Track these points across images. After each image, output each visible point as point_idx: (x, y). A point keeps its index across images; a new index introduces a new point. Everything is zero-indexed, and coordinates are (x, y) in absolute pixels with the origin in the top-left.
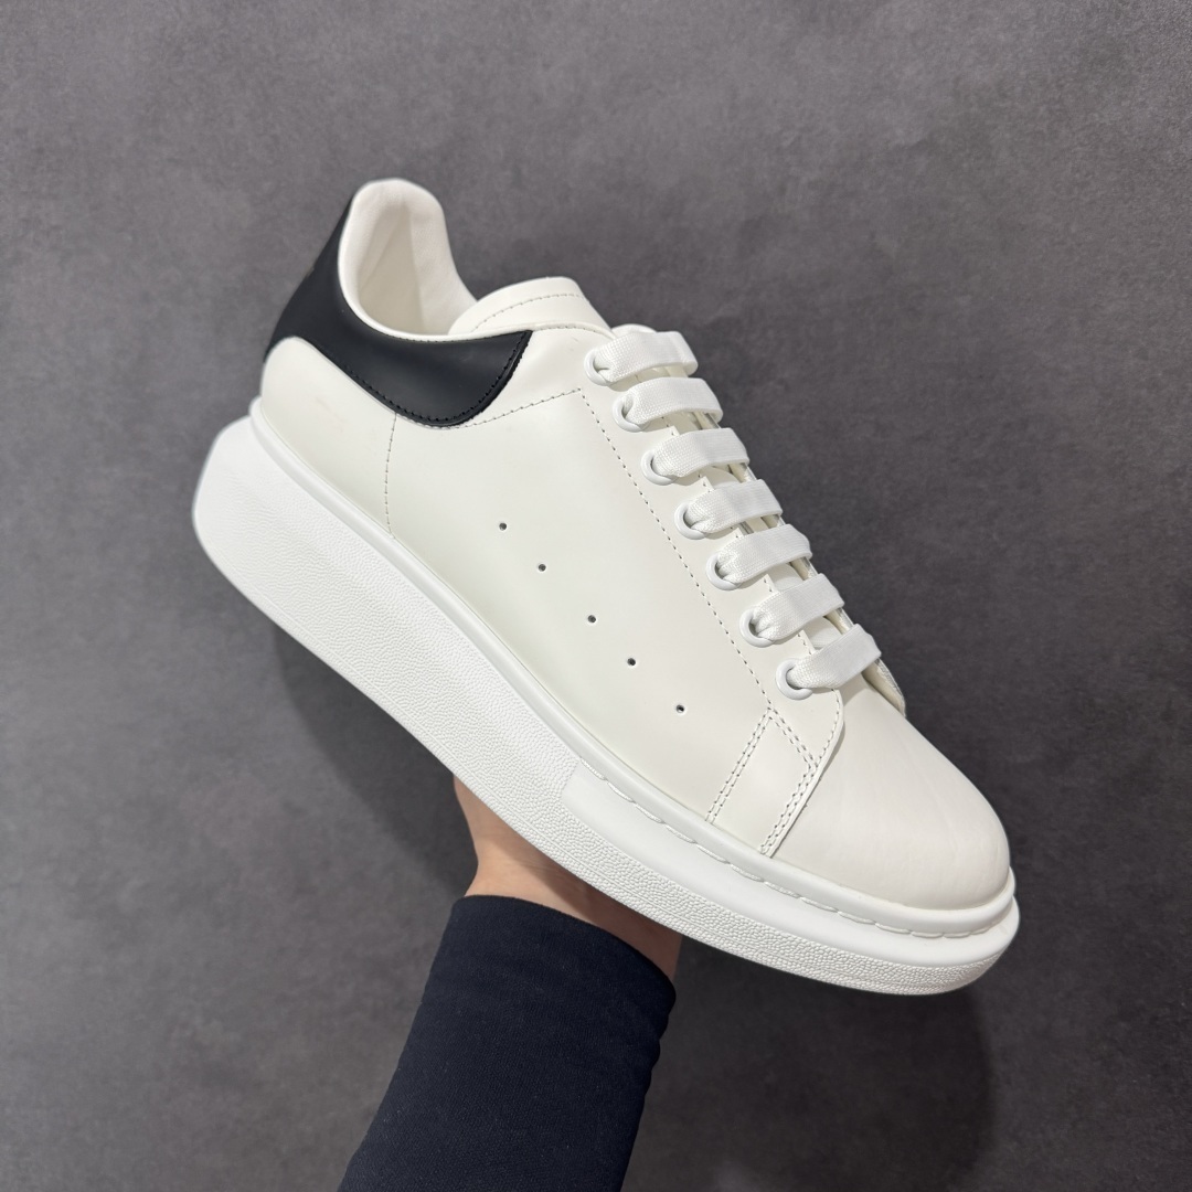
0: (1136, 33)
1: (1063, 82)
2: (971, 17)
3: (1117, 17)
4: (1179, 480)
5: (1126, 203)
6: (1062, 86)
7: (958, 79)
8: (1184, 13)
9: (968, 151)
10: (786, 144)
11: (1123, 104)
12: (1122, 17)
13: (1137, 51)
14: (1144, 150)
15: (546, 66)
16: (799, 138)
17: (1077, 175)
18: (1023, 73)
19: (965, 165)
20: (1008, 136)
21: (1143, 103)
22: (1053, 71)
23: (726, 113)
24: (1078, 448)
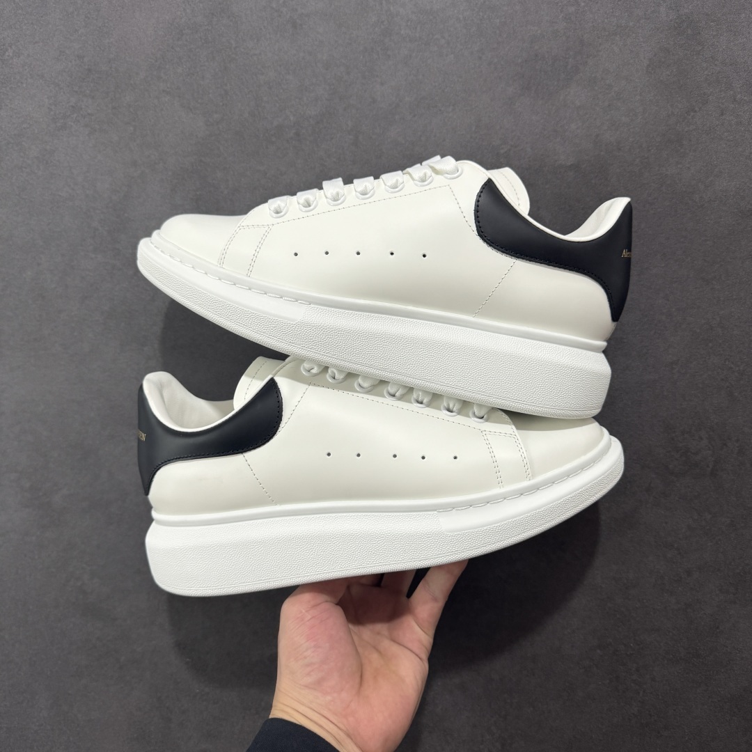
0: (692, 131)
2: (609, 105)
3: (683, 121)
4: (674, 366)
5: (671, 217)
6: (649, 150)
7: (597, 136)
8: (716, 126)
9: (596, 174)
10: (502, 151)
11: (679, 166)
12: (686, 121)
13: (690, 140)
14: (685, 192)
15: (382, 84)
16: (510, 150)
17: (649, 198)
18: (631, 139)
19: (593, 181)
20: (618, 170)
21: (689, 168)
22: (646, 142)
23: (474, 129)
24: (625, 340)
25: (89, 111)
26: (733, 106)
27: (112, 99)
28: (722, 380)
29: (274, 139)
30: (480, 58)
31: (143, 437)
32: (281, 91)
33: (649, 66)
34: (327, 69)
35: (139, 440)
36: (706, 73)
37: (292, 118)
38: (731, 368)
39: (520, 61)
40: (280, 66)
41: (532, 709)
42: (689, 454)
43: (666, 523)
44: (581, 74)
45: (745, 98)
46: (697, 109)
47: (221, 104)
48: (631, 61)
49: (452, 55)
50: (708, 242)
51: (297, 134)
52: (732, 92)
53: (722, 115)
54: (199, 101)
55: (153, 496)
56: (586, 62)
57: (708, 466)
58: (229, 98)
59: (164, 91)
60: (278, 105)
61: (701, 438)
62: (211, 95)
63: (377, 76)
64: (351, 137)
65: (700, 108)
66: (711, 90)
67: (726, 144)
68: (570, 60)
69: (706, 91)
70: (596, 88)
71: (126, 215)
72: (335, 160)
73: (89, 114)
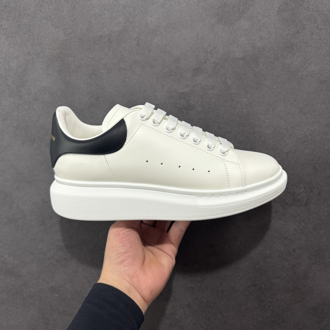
0: (298, 42)
1: (278, 50)
2: (259, 29)
3: (294, 37)
4: (289, 154)
5: (288, 83)
6: (278, 51)
7: (254, 44)
8: (309, 40)
9: (253, 62)
10: (208, 50)
11: (292, 59)
12: (295, 37)
13: (297, 47)
14: (294, 71)
15: (151, 16)
16: (212, 50)
17: (278, 74)
18: (269, 46)
19: (252, 66)
20: (263, 60)
21: (296, 60)
22: (277, 47)
23: (195, 39)
24: (266, 142)
25: (6, 27)
26: (317, 31)
27: (17, 21)
28: (311, 160)
29: (98, 42)
30: (198, 5)
31: (54, 139)
32: (102, 19)
33: (278, 11)
34: (124, 9)
35: (51, 140)
36: (305, 15)
37: (107, 32)
38: (315, 155)
39: (217, 7)
40: (101, 6)
41: (221, 315)
42: (295, 195)
43: (284, 227)
44: (246, 14)
45: (323, 27)
46: (300, 32)
47: (72, 24)
48: (270, 8)
49: (185, 3)
50: (305, 95)
51: (109, 40)
52: (317, 24)
53: (312, 35)
54: (61, 23)
55: (56, 168)
56: (249, 8)
57: (304, 201)
58: (76, 22)
59: (43, 17)
60: (100, 26)
61: (301, 188)
62: (67, 20)
63: (149, 12)
64: (135, 42)
65: (302, 32)
66: (307, 23)
67: (314, 49)
68: (241, 7)
69: (305, 23)
70: (253, 21)
71: (25, 79)
72: (128, 53)
73: (6, 28)
